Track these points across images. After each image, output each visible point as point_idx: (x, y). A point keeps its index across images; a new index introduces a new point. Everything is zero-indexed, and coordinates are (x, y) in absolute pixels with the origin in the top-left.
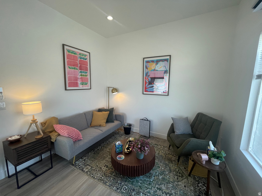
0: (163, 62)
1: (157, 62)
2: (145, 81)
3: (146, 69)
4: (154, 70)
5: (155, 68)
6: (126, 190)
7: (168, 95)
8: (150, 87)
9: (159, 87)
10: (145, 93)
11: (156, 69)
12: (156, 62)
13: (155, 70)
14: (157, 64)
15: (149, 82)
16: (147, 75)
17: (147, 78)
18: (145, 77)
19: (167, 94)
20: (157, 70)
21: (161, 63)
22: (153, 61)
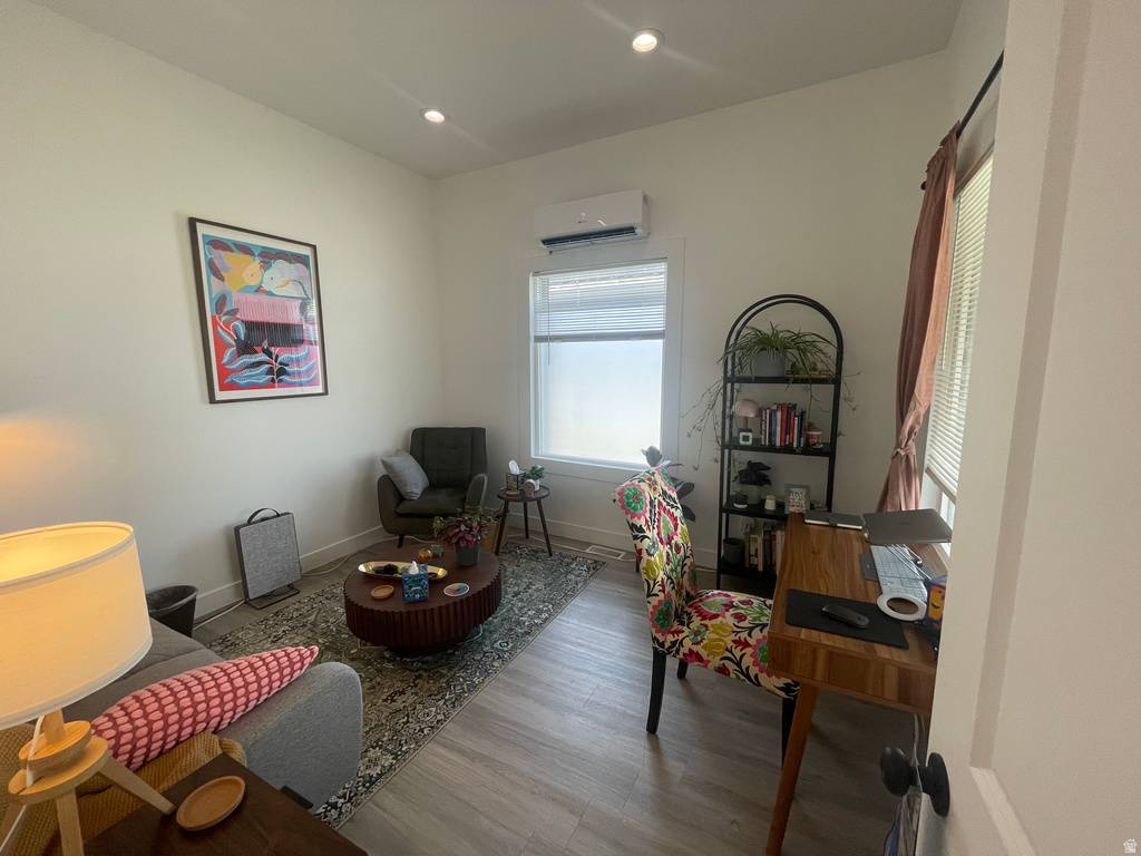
0: (292, 266)
1: (268, 257)
2: (217, 338)
3: (213, 278)
4: (256, 291)
5: (262, 282)
6: (507, 643)
7: (326, 393)
8: (247, 368)
9: (287, 365)
10: (220, 395)
11: (266, 287)
12: (260, 255)
13: (259, 290)
14: (265, 265)
15: (238, 341)
16: (226, 310)
17: (227, 324)
18: (213, 318)
19: (320, 389)
20: (270, 294)
21: (280, 264)
22: (245, 249)
